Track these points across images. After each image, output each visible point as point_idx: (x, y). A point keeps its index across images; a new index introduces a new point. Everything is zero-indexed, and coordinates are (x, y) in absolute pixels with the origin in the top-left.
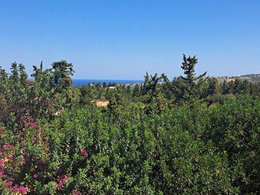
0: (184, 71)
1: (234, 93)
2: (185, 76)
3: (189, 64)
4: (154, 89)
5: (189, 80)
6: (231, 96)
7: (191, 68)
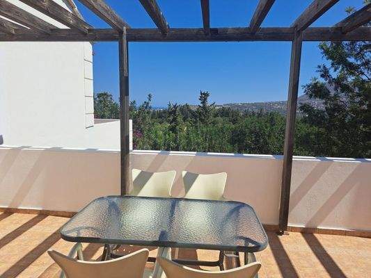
0: (200, 101)
1: (221, 116)
2: (201, 105)
3: (204, 97)
4: (175, 114)
5: (204, 107)
6: (219, 119)
7: (205, 99)
